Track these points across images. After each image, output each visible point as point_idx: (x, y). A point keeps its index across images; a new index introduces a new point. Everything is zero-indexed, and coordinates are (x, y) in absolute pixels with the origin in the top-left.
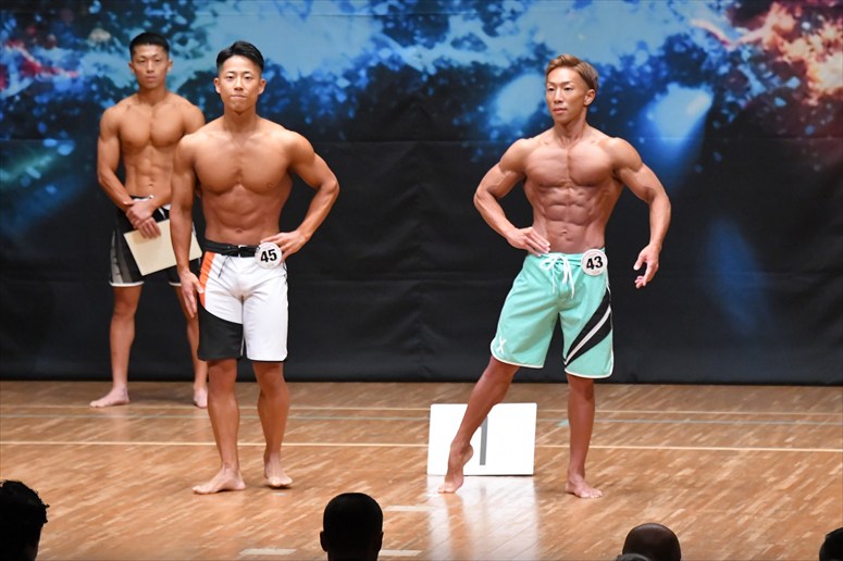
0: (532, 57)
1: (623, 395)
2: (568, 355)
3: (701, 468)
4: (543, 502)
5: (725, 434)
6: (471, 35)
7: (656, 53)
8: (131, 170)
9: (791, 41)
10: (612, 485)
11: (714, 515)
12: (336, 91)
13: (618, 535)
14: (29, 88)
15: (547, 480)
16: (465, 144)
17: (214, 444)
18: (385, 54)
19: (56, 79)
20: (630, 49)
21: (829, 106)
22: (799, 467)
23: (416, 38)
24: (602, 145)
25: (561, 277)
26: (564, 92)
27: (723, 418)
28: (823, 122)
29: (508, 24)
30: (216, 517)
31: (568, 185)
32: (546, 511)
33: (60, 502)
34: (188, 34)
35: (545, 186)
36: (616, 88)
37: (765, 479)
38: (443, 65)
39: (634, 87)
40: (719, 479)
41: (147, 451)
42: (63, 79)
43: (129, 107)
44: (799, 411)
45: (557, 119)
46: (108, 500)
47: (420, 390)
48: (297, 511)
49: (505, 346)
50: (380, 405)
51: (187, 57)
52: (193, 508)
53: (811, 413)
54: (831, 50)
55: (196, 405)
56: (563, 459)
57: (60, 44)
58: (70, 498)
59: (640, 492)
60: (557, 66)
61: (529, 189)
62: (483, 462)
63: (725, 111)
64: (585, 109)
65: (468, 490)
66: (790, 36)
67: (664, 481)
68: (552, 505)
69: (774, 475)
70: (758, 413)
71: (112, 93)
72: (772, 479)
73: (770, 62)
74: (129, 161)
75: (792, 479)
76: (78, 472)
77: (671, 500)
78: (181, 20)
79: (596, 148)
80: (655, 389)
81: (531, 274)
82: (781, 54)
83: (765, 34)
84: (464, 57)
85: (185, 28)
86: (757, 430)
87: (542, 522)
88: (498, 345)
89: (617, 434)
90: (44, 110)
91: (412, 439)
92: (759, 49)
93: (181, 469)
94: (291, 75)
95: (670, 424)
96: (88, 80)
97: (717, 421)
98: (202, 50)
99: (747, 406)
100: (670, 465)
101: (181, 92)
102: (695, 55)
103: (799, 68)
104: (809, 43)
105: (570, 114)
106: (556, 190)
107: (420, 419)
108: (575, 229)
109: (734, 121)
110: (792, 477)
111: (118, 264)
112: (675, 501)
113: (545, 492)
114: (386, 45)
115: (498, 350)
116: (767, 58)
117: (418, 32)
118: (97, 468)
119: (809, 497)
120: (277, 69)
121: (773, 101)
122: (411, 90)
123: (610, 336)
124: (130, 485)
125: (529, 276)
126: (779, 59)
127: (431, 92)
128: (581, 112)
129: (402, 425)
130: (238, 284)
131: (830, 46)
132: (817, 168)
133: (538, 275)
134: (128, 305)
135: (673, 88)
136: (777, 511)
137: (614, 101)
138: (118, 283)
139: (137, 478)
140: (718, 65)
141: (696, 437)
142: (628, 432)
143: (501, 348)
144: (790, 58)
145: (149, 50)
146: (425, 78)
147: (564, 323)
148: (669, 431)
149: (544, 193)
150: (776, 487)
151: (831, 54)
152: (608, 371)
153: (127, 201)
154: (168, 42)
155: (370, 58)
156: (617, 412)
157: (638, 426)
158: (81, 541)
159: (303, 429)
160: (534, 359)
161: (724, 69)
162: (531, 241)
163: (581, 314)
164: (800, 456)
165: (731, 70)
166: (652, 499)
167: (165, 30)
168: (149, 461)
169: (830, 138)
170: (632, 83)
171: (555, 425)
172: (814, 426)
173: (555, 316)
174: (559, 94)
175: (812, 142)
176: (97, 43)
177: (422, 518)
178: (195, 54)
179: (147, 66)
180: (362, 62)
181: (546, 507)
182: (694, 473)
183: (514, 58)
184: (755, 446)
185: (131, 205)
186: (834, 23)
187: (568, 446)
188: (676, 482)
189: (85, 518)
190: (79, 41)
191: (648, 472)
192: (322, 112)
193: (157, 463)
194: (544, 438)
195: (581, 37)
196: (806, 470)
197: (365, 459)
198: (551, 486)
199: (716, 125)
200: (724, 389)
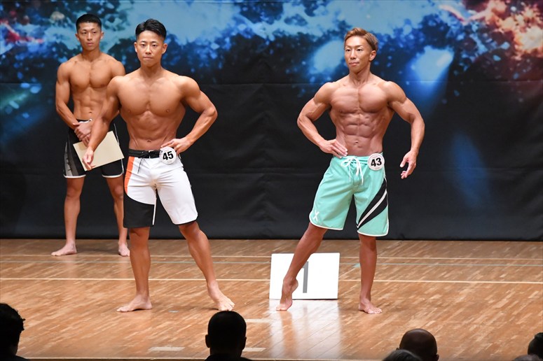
0: (337, 29)
1: (396, 247)
2: (359, 221)
3: (446, 294)
4: (344, 316)
5: (461, 273)
6: (297, 15)
7: (416, 27)
8: (77, 103)
9: (504, 19)
10: (388, 305)
11: (454, 325)
12: (211, 52)
13: (392, 338)
14: (11, 50)
15: (346, 302)
16: (294, 86)
17: (134, 279)
18: (242, 28)
19: (29, 44)
20: (400, 24)
21: (528, 61)
22: (509, 293)
23: (262, 17)
24: (380, 86)
25: (355, 171)
26: (357, 52)
27: (459, 262)
28: (524, 71)
29: (321, 8)
30: (134, 326)
31: (359, 111)
32: (346, 322)
33: (32, 317)
34: (115, 15)
35: (344, 112)
36: (391, 49)
37: (487, 301)
38: (279, 35)
39: (402, 49)
40: (458, 301)
41: (88, 284)
42: (33, 44)
43: (76, 62)
44: (509, 257)
45: (352, 69)
46: (63, 316)
47: (264, 245)
48: (185, 322)
49: (318, 216)
50: (239, 254)
51: (114, 30)
52: (118, 321)
53: (517, 259)
54: (530, 24)
55: (120, 254)
56: (356, 288)
57: (32, 22)
58: (38, 314)
59: (407, 310)
60: (352, 35)
61: (333, 115)
62: (305, 290)
63: (461, 64)
64: (370, 63)
65: (296, 309)
66: (503, 16)
67: (422, 303)
68: (349, 318)
69: (493, 298)
70: (482, 259)
71: (66, 53)
72: (491, 301)
73: (490, 32)
74: (76, 98)
75: (505, 301)
76: (43, 298)
77: (426, 315)
78: (110, 6)
79: (377, 88)
80: (416, 243)
81: (335, 169)
82: (498, 27)
83: (487, 14)
84: (293, 30)
85: (113, 11)
86: (482, 270)
87: (343, 330)
88: (314, 216)
89: (392, 273)
90: (21, 64)
91: (259, 276)
92: (484, 24)
93: (111, 296)
94: (182, 41)
95: (426, 266)
96: (50, 45)
97: (456, 264)
98: (124, 25)
99: (476, 254)
100: (426, 293)
101: (110, 53)
102: (442, 28)
103: (509, 36)
104: (515, 20)
105: (361, 66)
106: (351, 115)
107: (264, 263)
108: (363, 140)
109: (468, 69)
110: (505, 300)
111: (69, 163)
112: (429, 316)
113: (346, 310)
114: (243, 22)
115: (314, 219)
116: (488, 30)
117: (263, 13)
118: (56, 295)
119: (515, 313)
120: (173, 37)
121: (492, 57)
122: (259, 51)
123: (386, 209)
124: (77, 306)
125: (334, 171)
126: (496, 30)
127: (272, 52)
128: (368, 64)
129: (253, 267)
130: (150, 176)
131: (529, 22)
132: (521, 100)
133: (340, 171)
134: (76, 190)
135: (428, 49)
136: (494, 322)
137: (390, 58)
138: (69, 176)
139: (82, 301)
140: (457, 35)
141: (443, 274)
142: (399, 271)
143: (316, 217)
144: (503, 30)
145: (89, 26)
146: (267, 43)
147: (357, 201)
148: (424, 271)
149: (343, 117)
150: (494, 307)
151: (530, 27)
152: (386, 232)
153: (75, 122)
154: (102, 20)
155: (232, 30)
156: (392, 258)
157: (405, 267)
158: (46, 342)
159: (189, 270)
160: (337, 224)
161: (461, 37)
162: (335, 148)
163: (367, 195)
164: (509, 287)
165: (465, 37)
166: (414, 314)
167: (100, 12)
168: (90, 290)
169: (529, 81)
170: (401, 46)
171: (352, 267)
172: (518, 268)
173: (350, 197)
174: (353, 53)
175: (518, 84)
176: (56, 21)
177: (266, 327)
178: (120, 28)
179: (87, 37)
180: (227, 33)
181: (346, 320)
182: (441, 298)
183: (325, 30)
184: (480, 280)
185: (78, 126)
186: (532, 7)
187: (360, 280)
188: (429, 304)
189: (49, 327)
190: (44, 19)
191: (412, 297)
192: (201, 65)
193: (95, 292)
194: (344, 275)
195: (368, 16)
196: (514, 295)
197: (229, 289)
198: (349, 306)
199: (456, 73)
200: (461, 243)
